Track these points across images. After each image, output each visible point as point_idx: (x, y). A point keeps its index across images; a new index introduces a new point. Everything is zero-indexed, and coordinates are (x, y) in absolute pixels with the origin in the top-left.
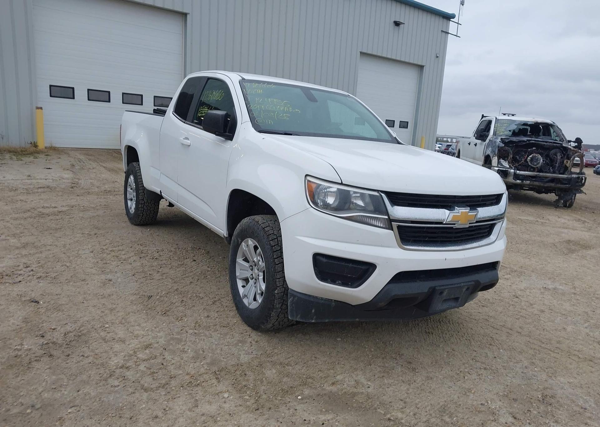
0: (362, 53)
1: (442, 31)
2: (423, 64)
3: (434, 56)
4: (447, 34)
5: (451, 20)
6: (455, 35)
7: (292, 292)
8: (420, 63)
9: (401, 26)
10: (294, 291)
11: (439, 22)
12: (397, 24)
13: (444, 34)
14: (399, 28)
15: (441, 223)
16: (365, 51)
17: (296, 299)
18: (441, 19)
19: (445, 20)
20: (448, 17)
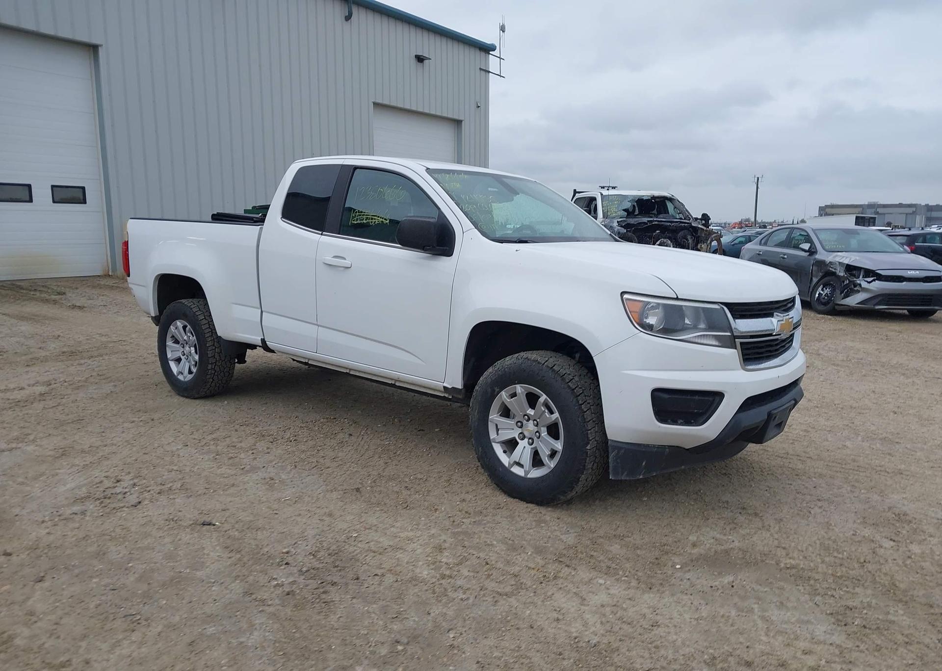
0: (376, 105)
1: (481, 69)
2: (460, 118)
3: (474, 106)
4: (487, 73)
5: (491, 52)
6: (498, 75)
7: (615, 444)
8: (456, 117)
9: (426, 62)
10: (615, 441)
11: (475, 55)
12: (420, 59)
13: (483, 73)
14: (423, 66)
15: (771, 335)
16: (379, 101)
17: (623, 451)
18: (478, 51)
19: (483, 54)
20: (486, 49)
